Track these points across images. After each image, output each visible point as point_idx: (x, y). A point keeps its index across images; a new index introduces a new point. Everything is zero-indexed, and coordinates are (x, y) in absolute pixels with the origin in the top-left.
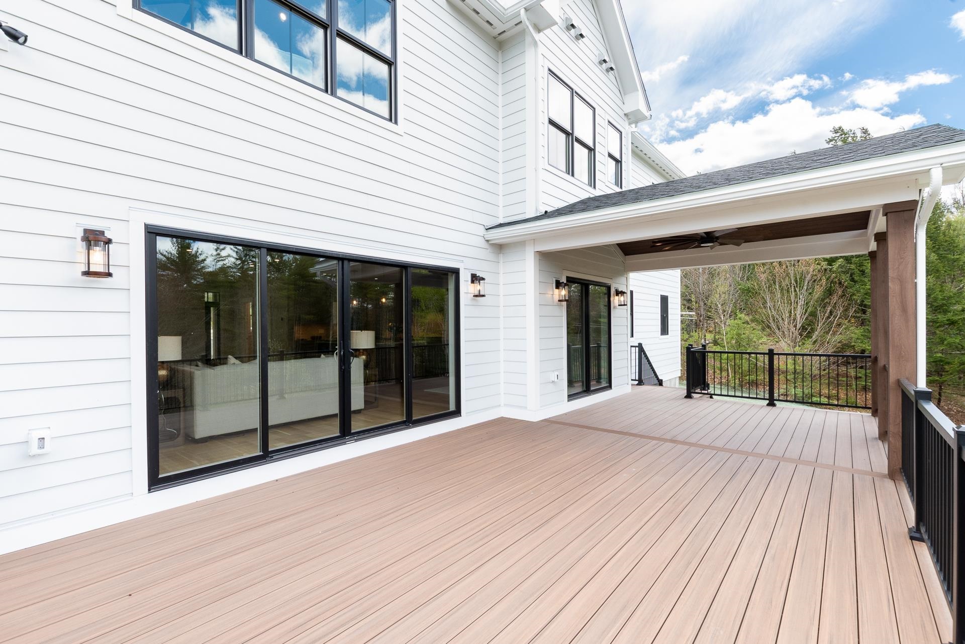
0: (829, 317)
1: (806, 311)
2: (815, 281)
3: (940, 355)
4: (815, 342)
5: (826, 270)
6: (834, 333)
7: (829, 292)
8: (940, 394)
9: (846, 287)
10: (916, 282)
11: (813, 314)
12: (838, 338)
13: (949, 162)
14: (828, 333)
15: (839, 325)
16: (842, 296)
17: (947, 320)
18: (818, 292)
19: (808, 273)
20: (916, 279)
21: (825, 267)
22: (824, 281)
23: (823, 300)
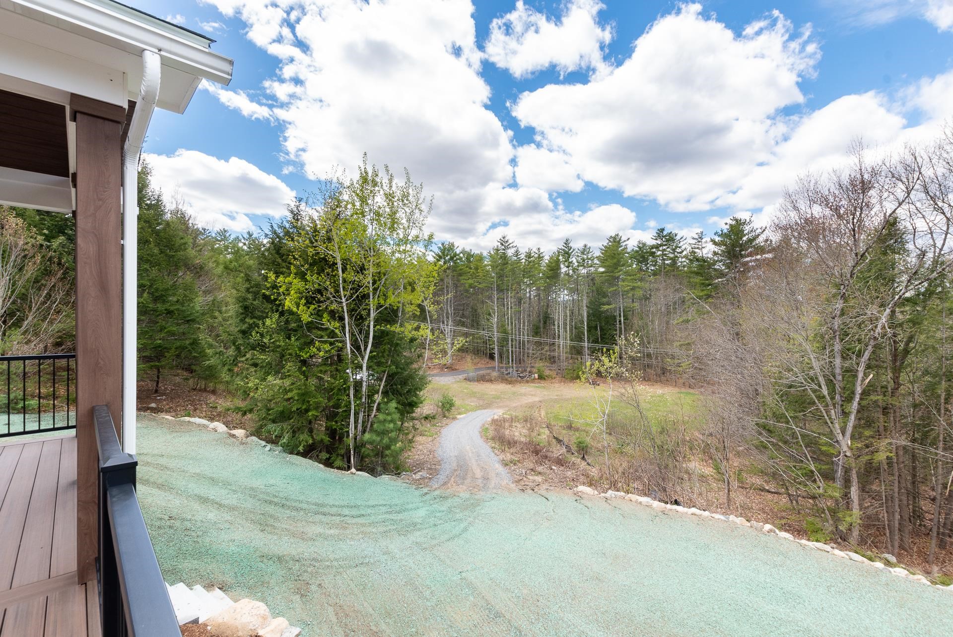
0: (44, 303)
1: (13, 292)
2: (25, 256)
3: (159, 342)
4: (26, 332)
5: (41, 246)
6: (51, 322)
7: (47, 273)
8: (158, 377)
9: (67, 268)
10: (123, 245)
11: (24, 297)
12: (56, 327)
13: (170, 52)
14: (43, 321)
15: (58, 312)
16: (61, 279)
17: (166, 310)
18: (31, 270)
19: (16, 246)
20: (122, 239)
21: (41, 242)
22: (38, 258)
23: (36, 281)
